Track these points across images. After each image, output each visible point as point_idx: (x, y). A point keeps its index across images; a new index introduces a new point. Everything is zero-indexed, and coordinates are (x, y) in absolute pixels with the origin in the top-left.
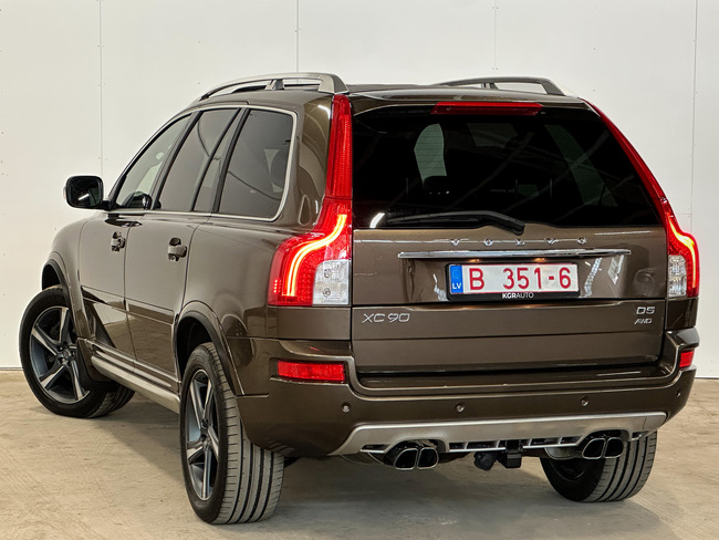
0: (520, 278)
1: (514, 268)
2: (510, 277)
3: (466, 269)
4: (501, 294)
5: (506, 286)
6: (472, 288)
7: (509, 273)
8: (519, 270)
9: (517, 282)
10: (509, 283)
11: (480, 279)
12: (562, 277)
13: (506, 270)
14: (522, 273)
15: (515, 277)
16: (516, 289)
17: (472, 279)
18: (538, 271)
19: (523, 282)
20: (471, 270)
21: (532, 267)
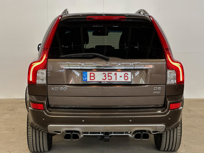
0: (109, 76)
1: (107, 73)
2: (105, 76)
3: (88, 73)
4: (101, 82)
5: (103, 79)
6: (90, 79)
7: (104, 75)
8: (108, 73)
9: (107, 78)
10: (104, 78)
11: (94, 76)
12: (125, 76)
13: (103, 73)
14: (109, 75)
15: (107, 76)
16: (107, 80)
17: (91, 76)
18: (116, 74)
19: (110, 78)
20: (90, 73)
21: (113, 73)
